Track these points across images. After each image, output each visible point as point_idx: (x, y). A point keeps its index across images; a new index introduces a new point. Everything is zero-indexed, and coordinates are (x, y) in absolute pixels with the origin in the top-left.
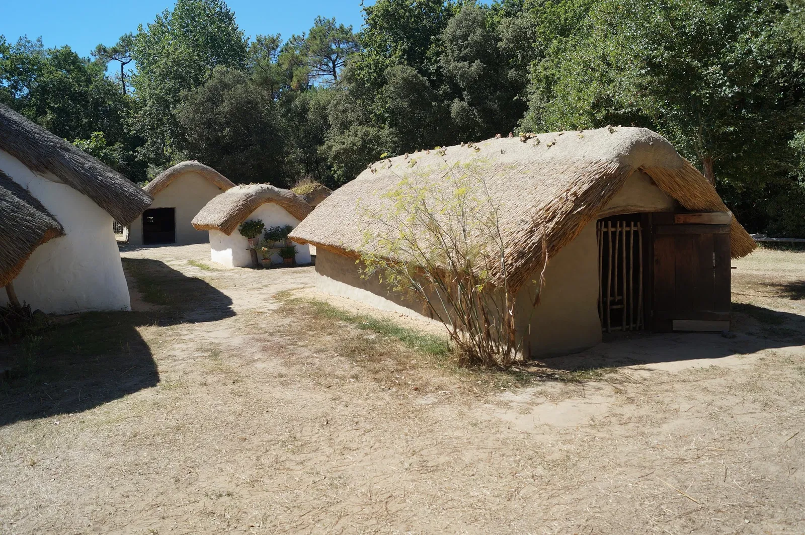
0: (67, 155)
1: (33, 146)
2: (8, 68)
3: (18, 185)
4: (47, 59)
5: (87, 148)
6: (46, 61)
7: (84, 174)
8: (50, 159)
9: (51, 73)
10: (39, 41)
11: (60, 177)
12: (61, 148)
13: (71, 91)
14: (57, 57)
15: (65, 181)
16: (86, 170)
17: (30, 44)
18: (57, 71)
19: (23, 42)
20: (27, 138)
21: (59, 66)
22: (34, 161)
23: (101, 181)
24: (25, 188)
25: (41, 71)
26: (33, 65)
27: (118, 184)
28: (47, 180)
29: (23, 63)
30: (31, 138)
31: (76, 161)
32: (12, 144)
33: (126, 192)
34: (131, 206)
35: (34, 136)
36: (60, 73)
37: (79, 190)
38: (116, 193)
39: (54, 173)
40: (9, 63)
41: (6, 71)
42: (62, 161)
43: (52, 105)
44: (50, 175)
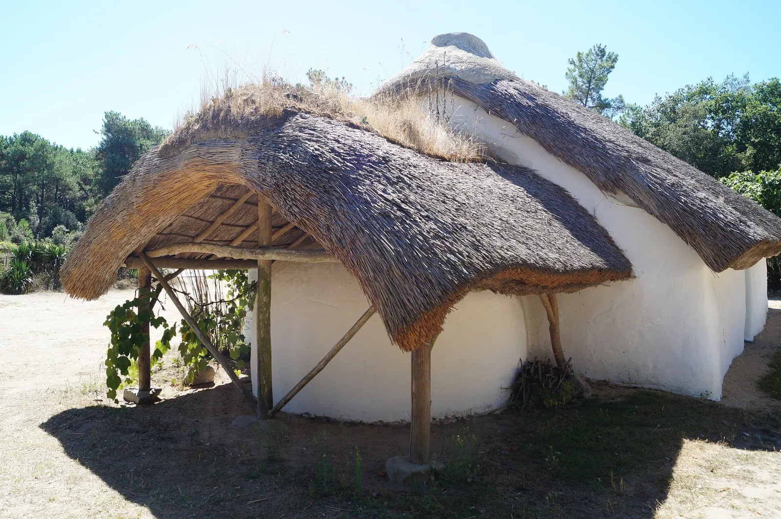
0: (643, 168)
1: (601, 158)
2: (712, 108)
3: (583, 208)
4: (753, 94)
5: (773, 181)
6: (750, 96)
7: (661, 194)
8: (620, 175)
9: (755, 107)
10: (745, 77)
11: (633, 198)
12: (637, 159)
13: (775, 124)
14: (762, 91)
15: (640, 204)
16: (666, 188)
17: (736, 82)
18: (761, 104)
19: (731, 80)
20: (595, 148)
21: (765, 100)
22: (603, 179)
23: (685, 203)
24: (591, 212)
25: (745, 108)
26: (737, 102)
27: (710, 209)
28: (619, 203)
29: (727, 101)
30: (599, 148)
31: (655, 177)
32: (578, 156)
33: (722, 220)
34: (727, 242)
35: (604, 146)
36: (765, 106)
37: (657, 217)
38: (706, 221)
39: (626, 193)
40: (713, 102)
41: (710, 112)
42: (635, 177)
43: (753, 140)
44: (621, 195)
